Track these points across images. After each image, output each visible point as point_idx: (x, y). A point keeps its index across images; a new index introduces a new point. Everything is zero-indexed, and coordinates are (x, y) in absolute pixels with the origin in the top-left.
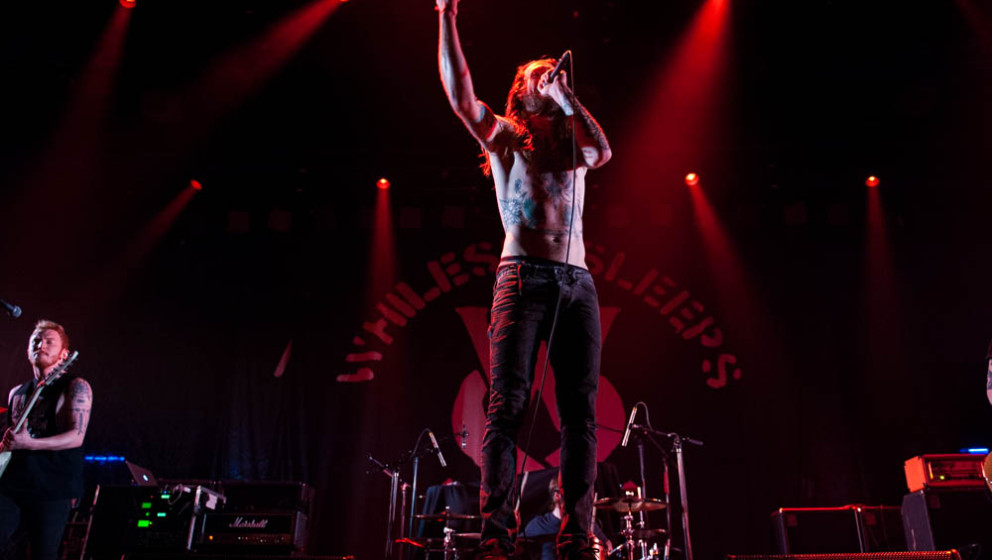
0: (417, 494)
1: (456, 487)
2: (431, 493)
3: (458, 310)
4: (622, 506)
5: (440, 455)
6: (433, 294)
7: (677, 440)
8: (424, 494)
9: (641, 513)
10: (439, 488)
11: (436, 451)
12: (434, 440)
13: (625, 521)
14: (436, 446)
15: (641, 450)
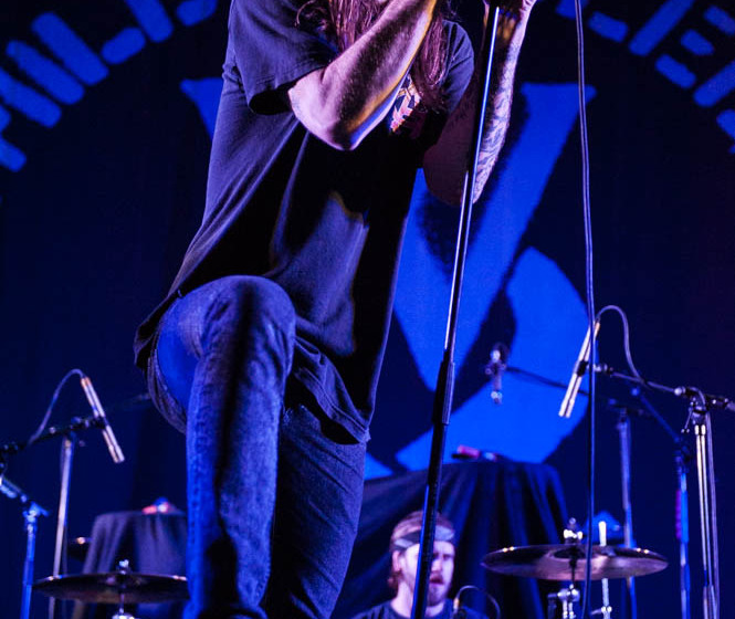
0: (71, 533)
1: (162, 516)
2: (103, 531)
3: (188, 87)
4: (554, 567)
5: (109, 434)
6: (125, 46)
7: (699, 403)
8: (87, 534)
9: (605, 582)
10: (122, 519)
11: (99, 425)
12: (93, 398)
13: (559, 602)
14: (100, 412)
15: (624, 434)
